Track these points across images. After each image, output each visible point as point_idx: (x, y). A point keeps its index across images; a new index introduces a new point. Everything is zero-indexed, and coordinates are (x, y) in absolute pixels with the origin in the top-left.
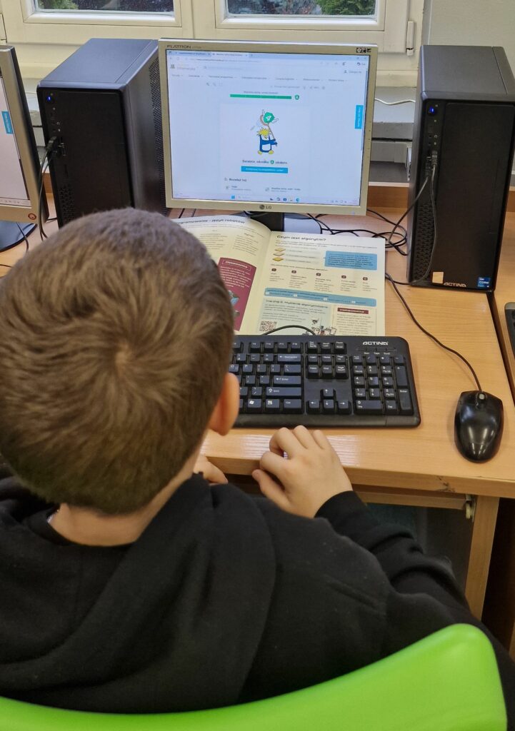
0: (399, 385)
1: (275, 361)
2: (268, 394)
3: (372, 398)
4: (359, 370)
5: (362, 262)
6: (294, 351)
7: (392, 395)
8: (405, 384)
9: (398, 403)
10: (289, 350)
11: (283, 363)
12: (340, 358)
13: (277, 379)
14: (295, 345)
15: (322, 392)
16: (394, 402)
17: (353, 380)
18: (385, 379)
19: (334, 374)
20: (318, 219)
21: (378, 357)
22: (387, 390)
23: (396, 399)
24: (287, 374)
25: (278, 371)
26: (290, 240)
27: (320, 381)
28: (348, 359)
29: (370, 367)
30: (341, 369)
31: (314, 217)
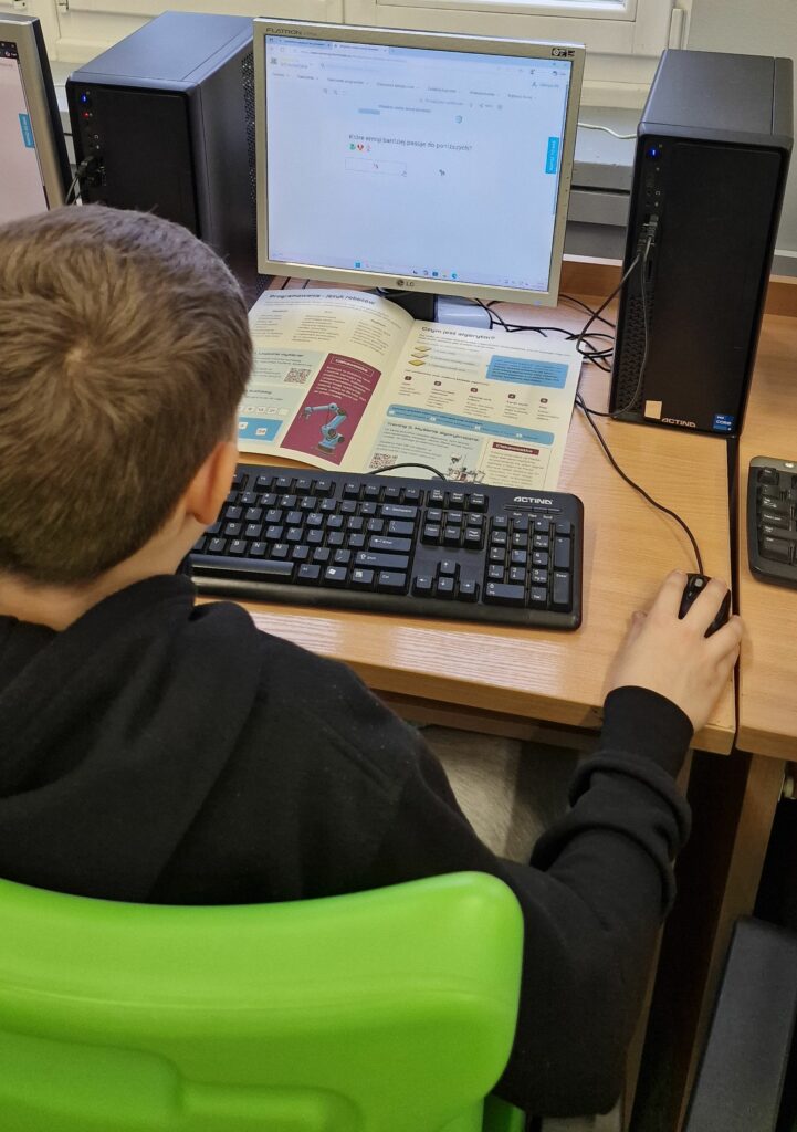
0: (557, 565)
1: (377, 514)
2: (357, 562)
3: (513, 582)
4: (499, 538)
5: (545, 375)
6: (409, 502)
7: (543, 579)
8: (566, 564)
9: (550, 593)
10: (401, 500)
11: (388, 519)
12: (476, 517)
13: (376, 541)
14: (412, 492)
15: (439, 565)
16: (544, 590)
17: (489, 551)
18: (538, 555)
19: (462, 541)
20: (491, 307)
21: (532, 522)
22: (537, 572)
23: (548, 586)
24: (391, 535)
25: (379, 529)
26: (441, 335)
27: (441, 549)
28: (488, 521)
29: (518, 535)
30: (474, 534)
31: (485, 304)
